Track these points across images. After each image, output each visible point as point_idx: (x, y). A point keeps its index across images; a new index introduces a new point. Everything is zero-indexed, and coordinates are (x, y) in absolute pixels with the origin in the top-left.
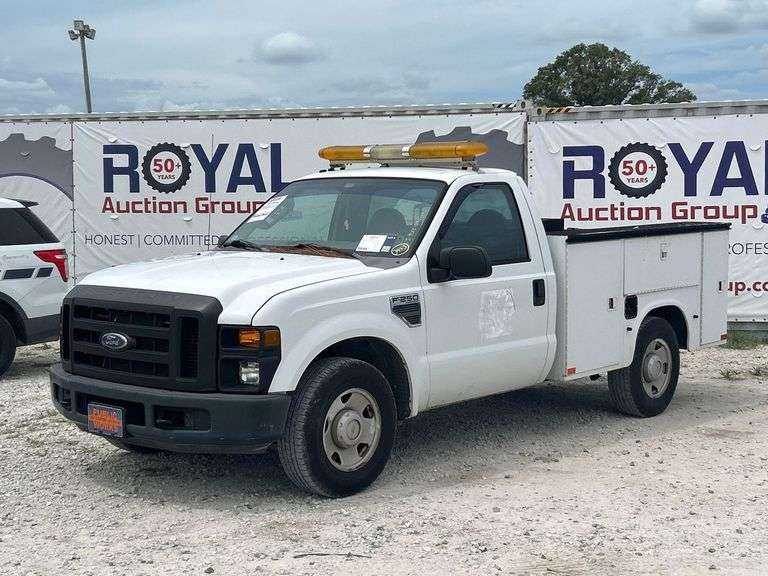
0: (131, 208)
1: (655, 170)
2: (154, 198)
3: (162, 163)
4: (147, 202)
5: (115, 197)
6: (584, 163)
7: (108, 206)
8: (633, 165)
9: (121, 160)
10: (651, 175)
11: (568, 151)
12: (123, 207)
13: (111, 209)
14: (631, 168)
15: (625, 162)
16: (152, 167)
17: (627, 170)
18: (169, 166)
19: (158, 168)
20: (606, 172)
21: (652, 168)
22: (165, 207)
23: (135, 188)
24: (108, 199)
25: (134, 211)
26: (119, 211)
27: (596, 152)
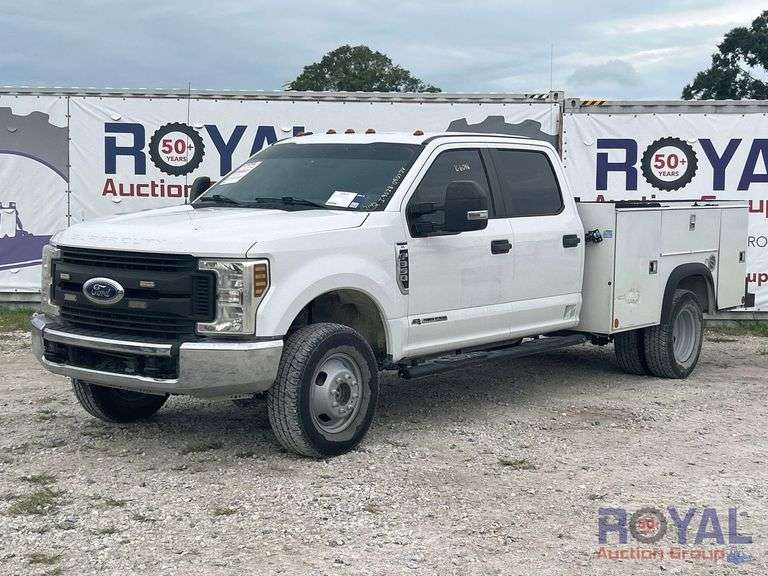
0: (136, 190)
1: (686, 164)
2: (162, 181)
3: (172, 144)
4: (154, 185)
5: (117, 178)
6: (617, 156)
7: (109, 188)
8: (665, 159)
9: (125, 140)
10: (682, 169)
11: (602, 143)
12: (127, 190)
13: (113, 192)
14: (662, 162)
15: (657, 156)
16: (161, 147)
17: (659, 164)
18: (179, 147)
19: (167, 149)
20: (638, 165)
21: (683, 162)
22: (174, 191)
23: (140, 169)
24: (110, 181)
25: (139, 194)
26: (122, 194)
27: (630, 146)
